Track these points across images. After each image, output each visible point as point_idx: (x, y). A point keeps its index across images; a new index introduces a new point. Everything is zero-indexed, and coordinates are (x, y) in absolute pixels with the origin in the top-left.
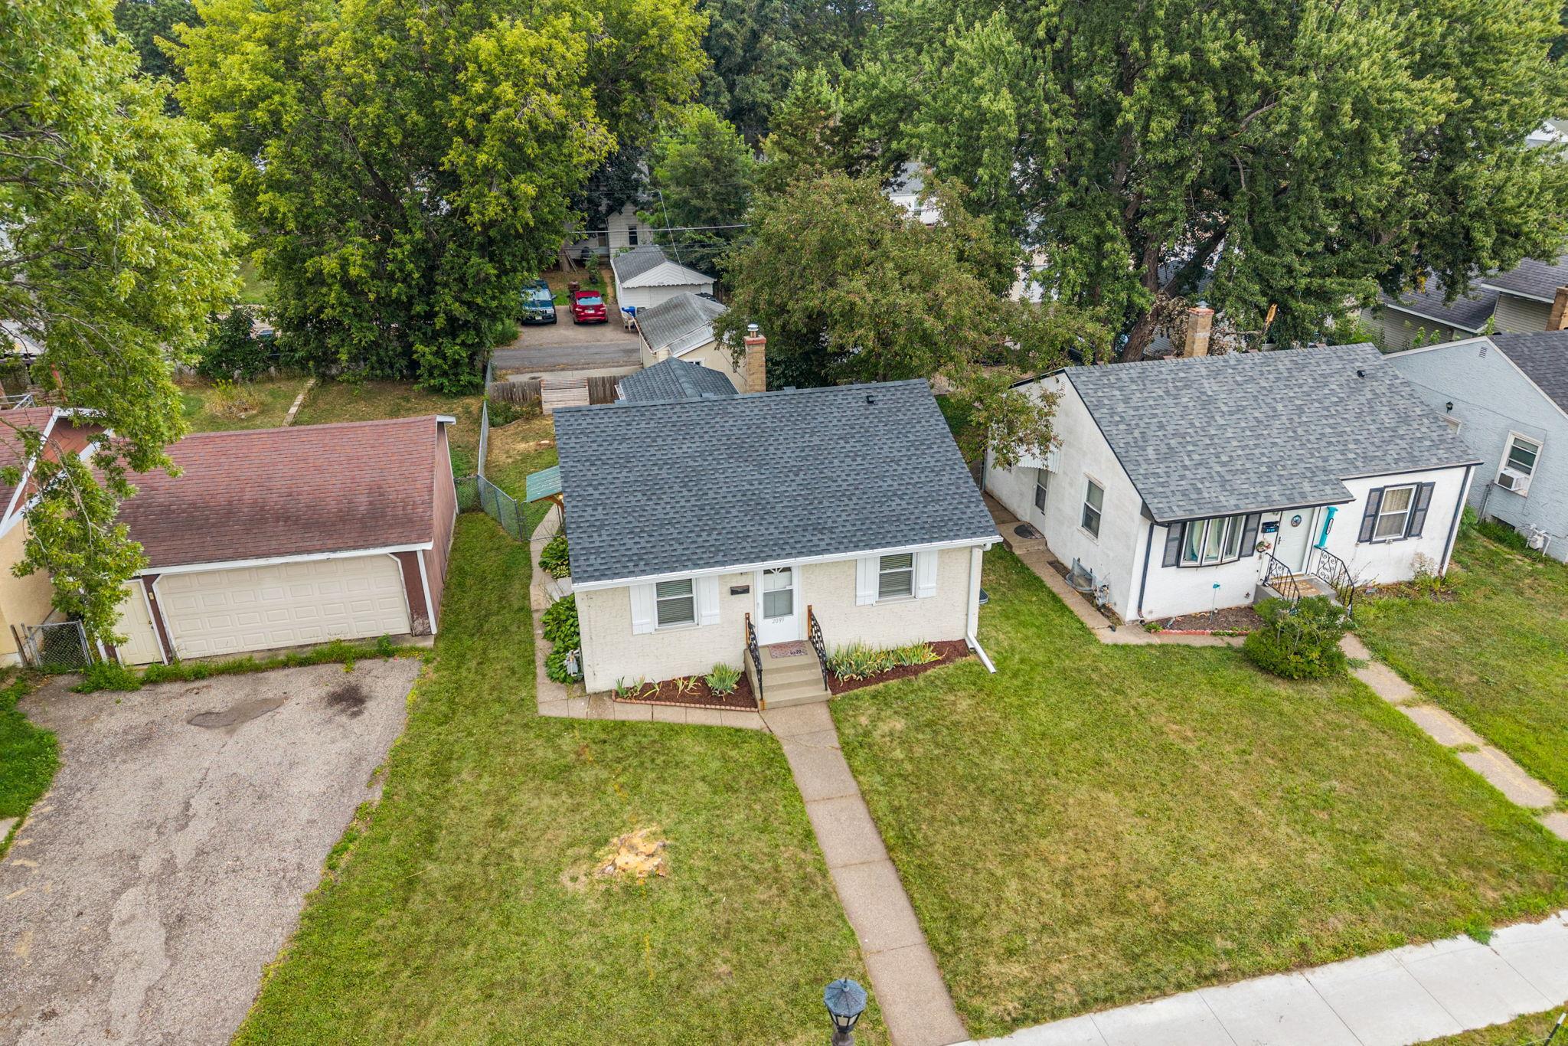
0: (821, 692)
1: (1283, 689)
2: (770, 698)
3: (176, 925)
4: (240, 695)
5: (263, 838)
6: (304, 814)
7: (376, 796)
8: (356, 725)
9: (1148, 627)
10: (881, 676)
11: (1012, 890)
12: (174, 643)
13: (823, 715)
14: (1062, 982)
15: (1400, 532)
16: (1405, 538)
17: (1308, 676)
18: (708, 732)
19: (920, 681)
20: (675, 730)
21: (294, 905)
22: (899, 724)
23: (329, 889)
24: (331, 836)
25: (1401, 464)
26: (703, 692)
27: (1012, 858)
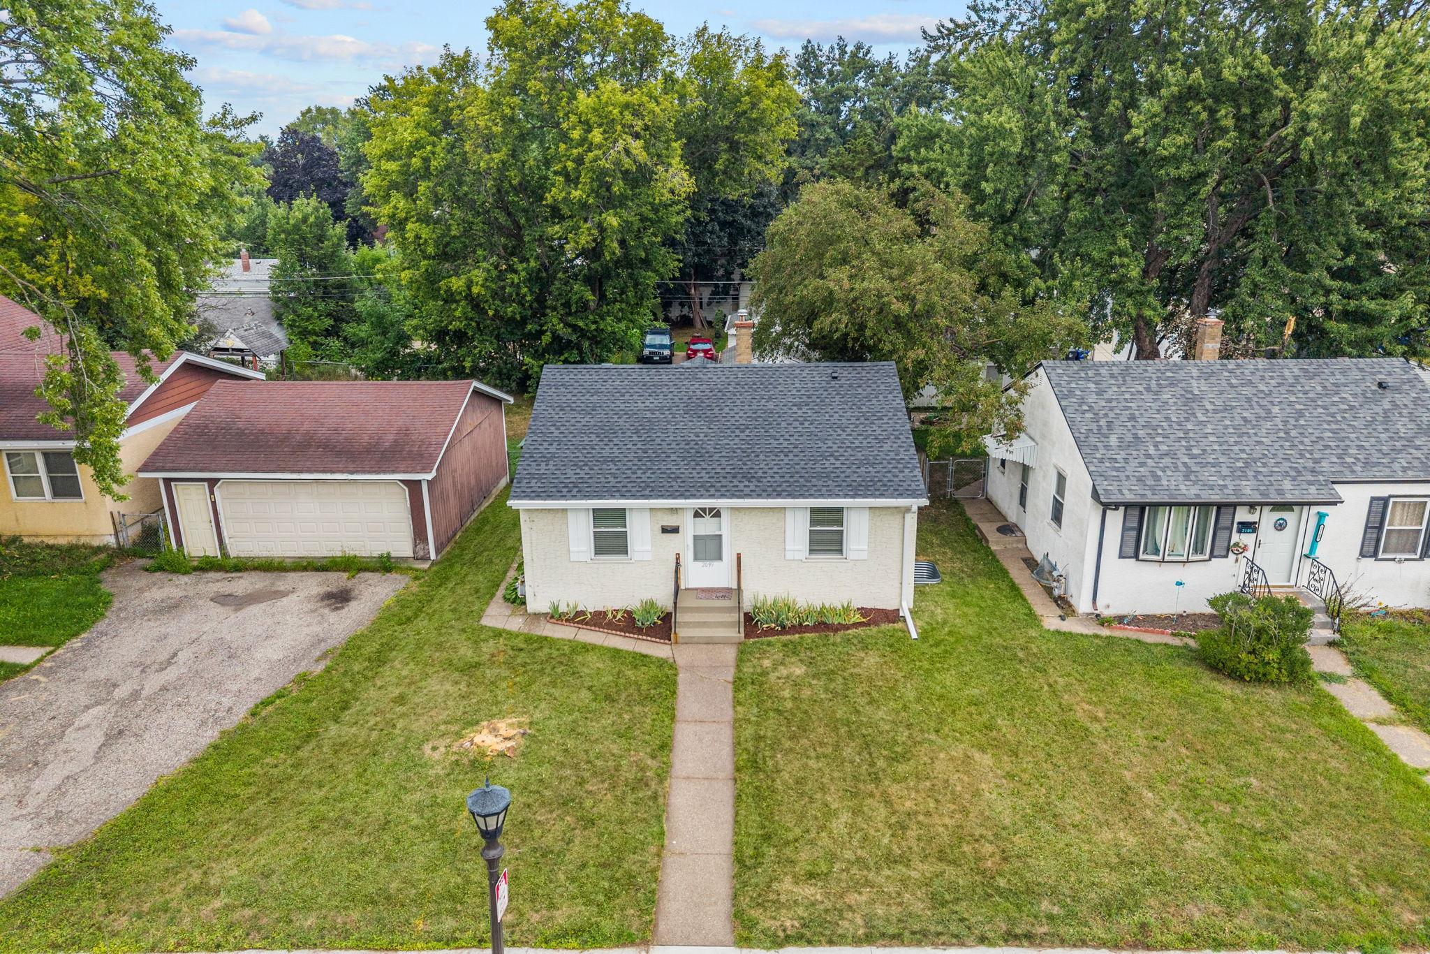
0: (737, 634)
1: (1228, 688)
2: (682, 632)
3: (115, 735)
4: (259, 586)
5: (215, 685)
6: (255, 673)
7: (319, 669)
8: (333, 617)
9: (1101, 621)
10: (800, 628)
11: (839, 825)
12: (227, 541)
13: (730, 654)
14: (854, 911)
15: (1415, 552)
16: (1421, 558)
17: (1261, 679)
18: (616, 654)
19: (838, 638)
20: (587, 648)
21: (211, 735)
22: (799, 670)
23: (243, 728)
24: (265, 692)
25: (1410, 473)
26: (628, 623)
27: (855, 795)
